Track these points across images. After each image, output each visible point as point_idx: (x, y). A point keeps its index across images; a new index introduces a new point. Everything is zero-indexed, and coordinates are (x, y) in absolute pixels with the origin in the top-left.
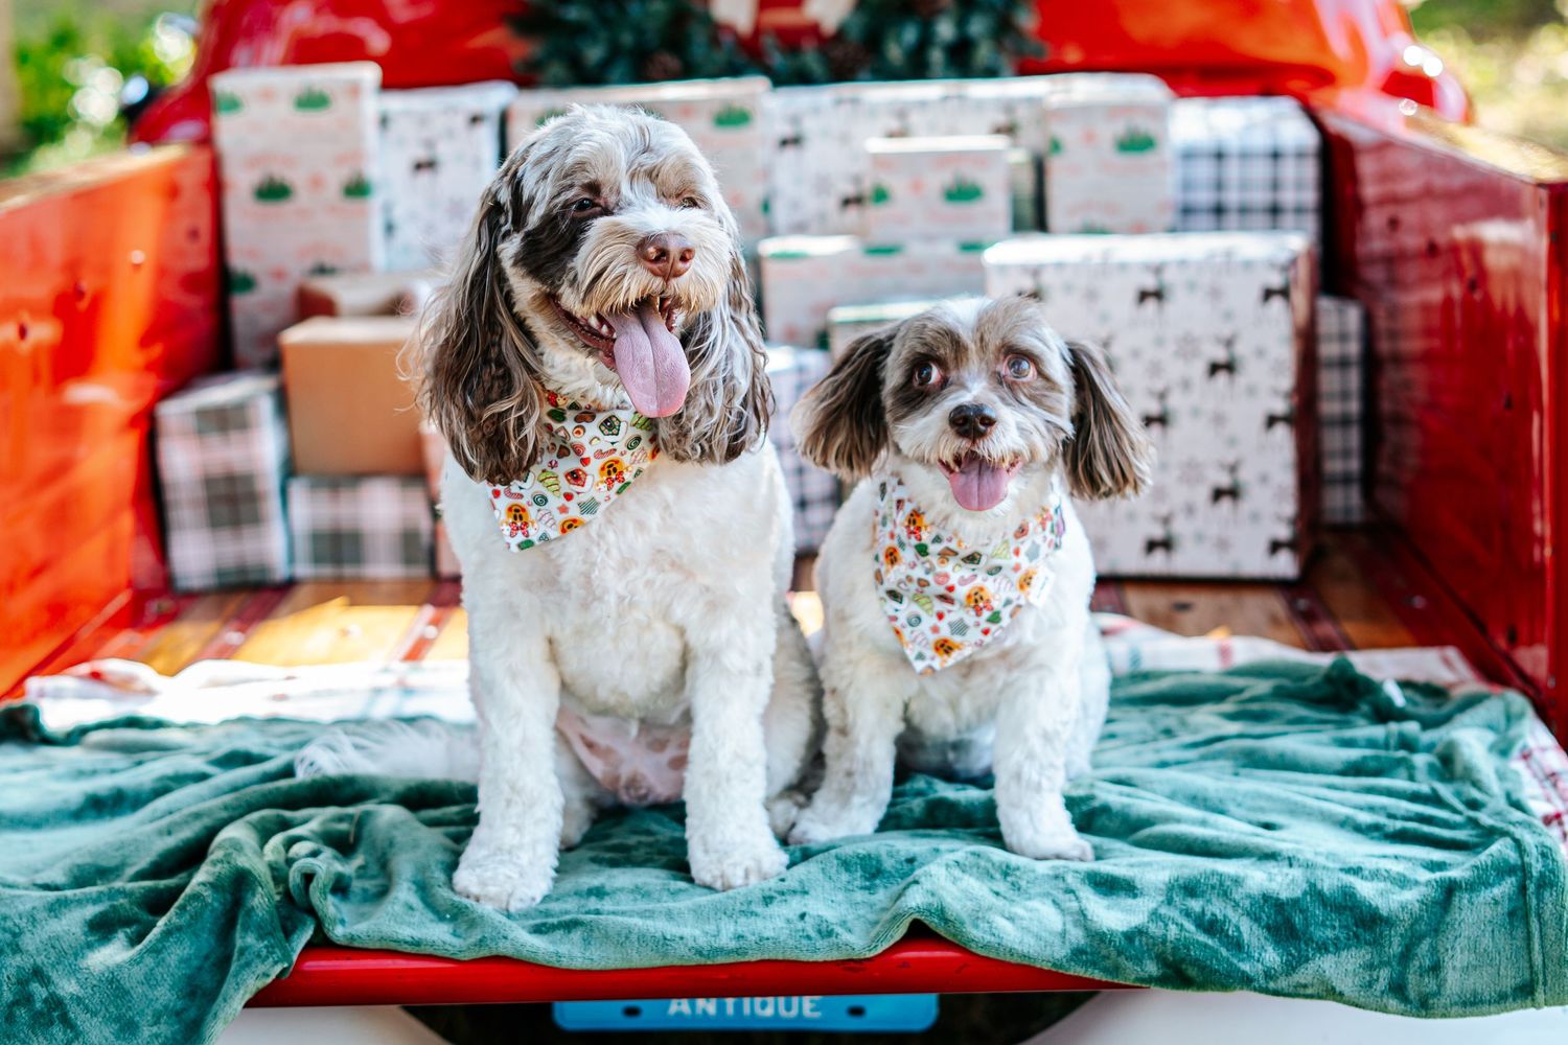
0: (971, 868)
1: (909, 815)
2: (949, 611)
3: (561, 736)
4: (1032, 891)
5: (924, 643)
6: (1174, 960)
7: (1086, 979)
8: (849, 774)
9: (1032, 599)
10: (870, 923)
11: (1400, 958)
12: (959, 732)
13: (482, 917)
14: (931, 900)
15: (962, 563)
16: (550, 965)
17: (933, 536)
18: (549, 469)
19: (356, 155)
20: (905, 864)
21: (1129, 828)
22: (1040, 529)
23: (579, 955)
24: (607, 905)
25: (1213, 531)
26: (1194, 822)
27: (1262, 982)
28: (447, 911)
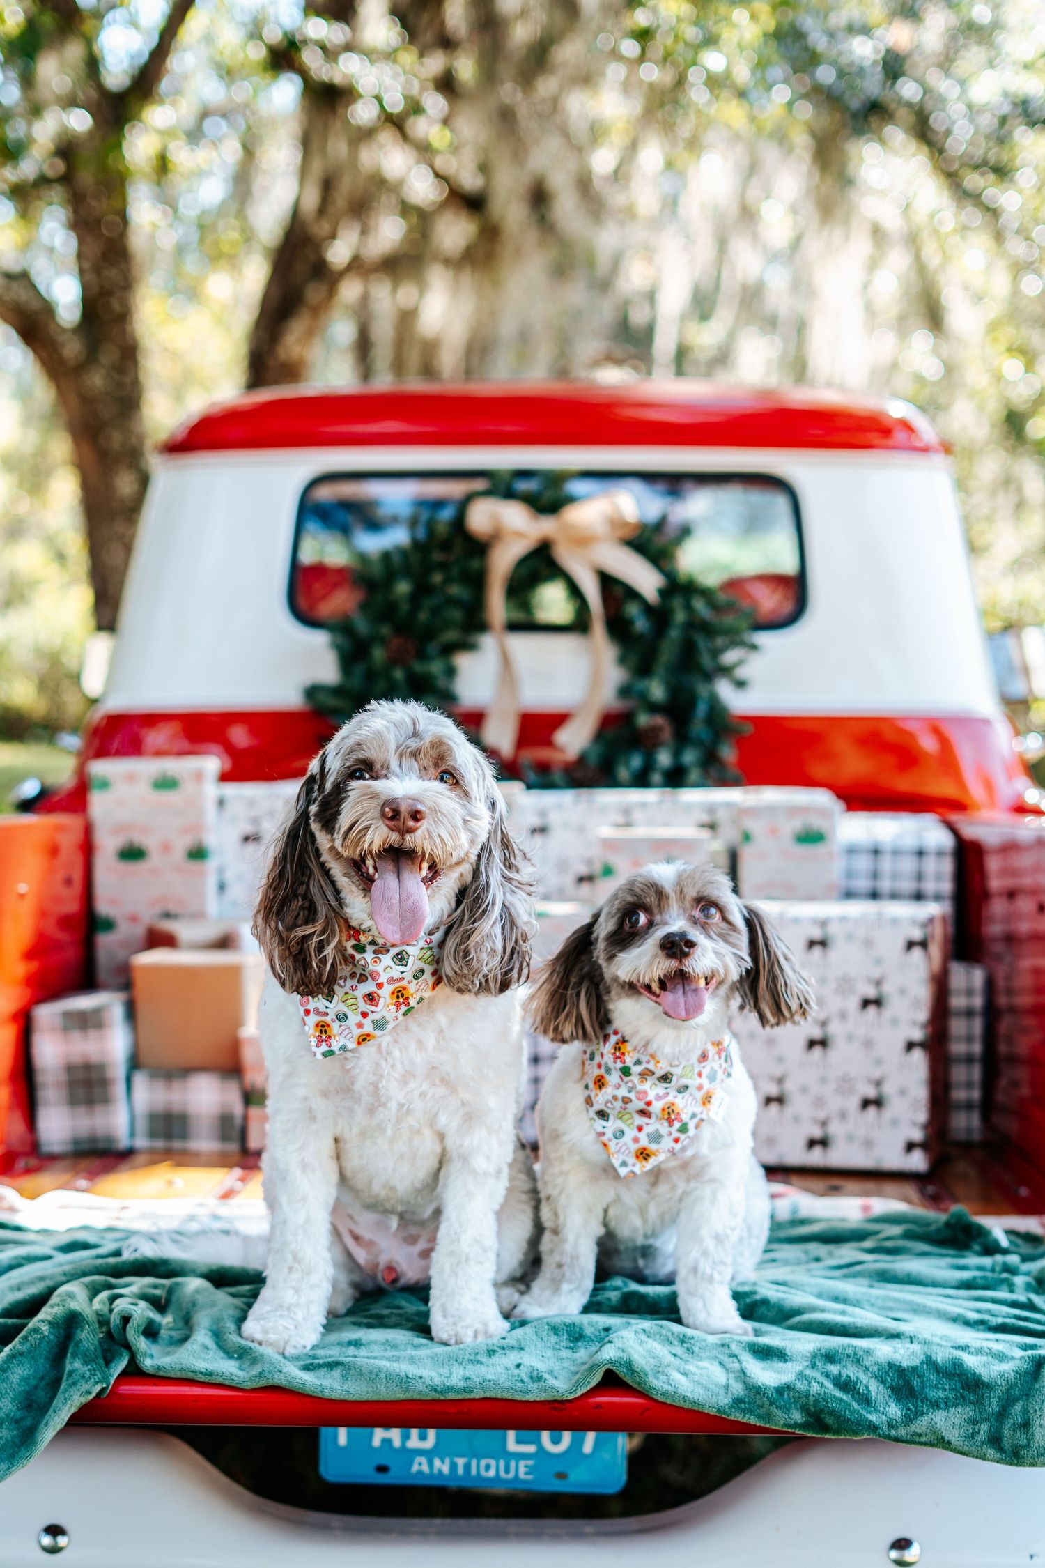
0: (654, 1335)
1: (608, 1303)
2: (647, 1124)
3: (336, 1232)
4: (703, 1355)
5: (627, 1152)
6: (815, 1411)
7: (743, 1423)
8: (560, 1266)
9: (712, 1115)
10: (572, 1373)
11: (998, 1416)
12: (646, 1237)
13: (262, 1356)
14: (621, 1355)
15: (657, 1082)
16: (315, 1394)
17: (635, 1060)
18: (350, 992)
19: (198, 827)
20: (602, 1332)
21: (783, 1316)
22: (717, 1057)
23: (339, 1388)
24: (363, 1352)
25: (861, 1132)
26: (835, 1312)
27: (885, 1429)
28: (235, 1352)
